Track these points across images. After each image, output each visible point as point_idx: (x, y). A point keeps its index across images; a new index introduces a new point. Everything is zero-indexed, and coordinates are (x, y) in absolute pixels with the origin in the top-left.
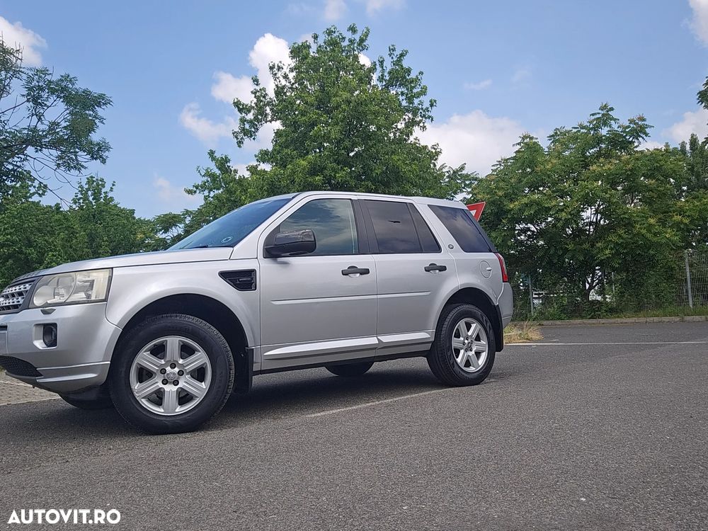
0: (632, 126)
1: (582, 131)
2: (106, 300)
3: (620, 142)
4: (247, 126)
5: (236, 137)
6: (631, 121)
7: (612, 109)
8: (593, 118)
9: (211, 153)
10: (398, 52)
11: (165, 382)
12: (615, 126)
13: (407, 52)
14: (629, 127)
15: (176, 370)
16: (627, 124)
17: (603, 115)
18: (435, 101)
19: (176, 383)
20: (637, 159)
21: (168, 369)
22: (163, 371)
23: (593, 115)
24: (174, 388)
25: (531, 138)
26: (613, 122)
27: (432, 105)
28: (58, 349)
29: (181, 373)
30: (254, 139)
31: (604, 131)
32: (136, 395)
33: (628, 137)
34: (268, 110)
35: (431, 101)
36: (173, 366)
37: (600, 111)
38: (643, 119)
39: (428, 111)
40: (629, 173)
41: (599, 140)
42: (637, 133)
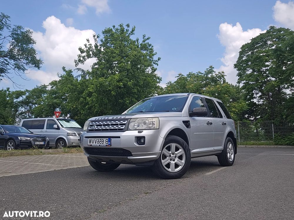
0: (219, 74)
1: (199, 74)
2: (159, 129)
3: (214, 80)
4: (82, 59)
5: (75, 62)
6: (219, 73)
7: (213, 68)
8: (207, 70)
9: (64, 68)
10: (146, 38)
11: (171, 160)
12: (214, 74)
13: (150, 38)
14: (218, 75)
15: (174, 155)
16: (218, 73)
17: (210, 70)
18: (160, 58)
19: (174, 160)
20: (223, 87)
21: (172, 155)
22: (170, 156)
23: (207, 69)
24: (174, 162)
25: (182, 75)
26: (213, 72)
27: (159, 60)
28: (145, 146)
29: (176, 157)
30: (83, 64)
31: (209, 76)
32: (163, 164)
33: (217, 79)
34: (91, 53)
35: (159, 58)
36: (173, 154)
37: (209, 68)
38: (223, 73)
39: (157, 62)
40: (220, 92)
41: (207, 78)
42: (221, 77)
